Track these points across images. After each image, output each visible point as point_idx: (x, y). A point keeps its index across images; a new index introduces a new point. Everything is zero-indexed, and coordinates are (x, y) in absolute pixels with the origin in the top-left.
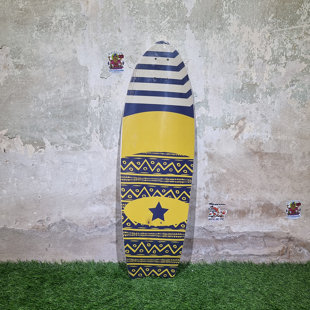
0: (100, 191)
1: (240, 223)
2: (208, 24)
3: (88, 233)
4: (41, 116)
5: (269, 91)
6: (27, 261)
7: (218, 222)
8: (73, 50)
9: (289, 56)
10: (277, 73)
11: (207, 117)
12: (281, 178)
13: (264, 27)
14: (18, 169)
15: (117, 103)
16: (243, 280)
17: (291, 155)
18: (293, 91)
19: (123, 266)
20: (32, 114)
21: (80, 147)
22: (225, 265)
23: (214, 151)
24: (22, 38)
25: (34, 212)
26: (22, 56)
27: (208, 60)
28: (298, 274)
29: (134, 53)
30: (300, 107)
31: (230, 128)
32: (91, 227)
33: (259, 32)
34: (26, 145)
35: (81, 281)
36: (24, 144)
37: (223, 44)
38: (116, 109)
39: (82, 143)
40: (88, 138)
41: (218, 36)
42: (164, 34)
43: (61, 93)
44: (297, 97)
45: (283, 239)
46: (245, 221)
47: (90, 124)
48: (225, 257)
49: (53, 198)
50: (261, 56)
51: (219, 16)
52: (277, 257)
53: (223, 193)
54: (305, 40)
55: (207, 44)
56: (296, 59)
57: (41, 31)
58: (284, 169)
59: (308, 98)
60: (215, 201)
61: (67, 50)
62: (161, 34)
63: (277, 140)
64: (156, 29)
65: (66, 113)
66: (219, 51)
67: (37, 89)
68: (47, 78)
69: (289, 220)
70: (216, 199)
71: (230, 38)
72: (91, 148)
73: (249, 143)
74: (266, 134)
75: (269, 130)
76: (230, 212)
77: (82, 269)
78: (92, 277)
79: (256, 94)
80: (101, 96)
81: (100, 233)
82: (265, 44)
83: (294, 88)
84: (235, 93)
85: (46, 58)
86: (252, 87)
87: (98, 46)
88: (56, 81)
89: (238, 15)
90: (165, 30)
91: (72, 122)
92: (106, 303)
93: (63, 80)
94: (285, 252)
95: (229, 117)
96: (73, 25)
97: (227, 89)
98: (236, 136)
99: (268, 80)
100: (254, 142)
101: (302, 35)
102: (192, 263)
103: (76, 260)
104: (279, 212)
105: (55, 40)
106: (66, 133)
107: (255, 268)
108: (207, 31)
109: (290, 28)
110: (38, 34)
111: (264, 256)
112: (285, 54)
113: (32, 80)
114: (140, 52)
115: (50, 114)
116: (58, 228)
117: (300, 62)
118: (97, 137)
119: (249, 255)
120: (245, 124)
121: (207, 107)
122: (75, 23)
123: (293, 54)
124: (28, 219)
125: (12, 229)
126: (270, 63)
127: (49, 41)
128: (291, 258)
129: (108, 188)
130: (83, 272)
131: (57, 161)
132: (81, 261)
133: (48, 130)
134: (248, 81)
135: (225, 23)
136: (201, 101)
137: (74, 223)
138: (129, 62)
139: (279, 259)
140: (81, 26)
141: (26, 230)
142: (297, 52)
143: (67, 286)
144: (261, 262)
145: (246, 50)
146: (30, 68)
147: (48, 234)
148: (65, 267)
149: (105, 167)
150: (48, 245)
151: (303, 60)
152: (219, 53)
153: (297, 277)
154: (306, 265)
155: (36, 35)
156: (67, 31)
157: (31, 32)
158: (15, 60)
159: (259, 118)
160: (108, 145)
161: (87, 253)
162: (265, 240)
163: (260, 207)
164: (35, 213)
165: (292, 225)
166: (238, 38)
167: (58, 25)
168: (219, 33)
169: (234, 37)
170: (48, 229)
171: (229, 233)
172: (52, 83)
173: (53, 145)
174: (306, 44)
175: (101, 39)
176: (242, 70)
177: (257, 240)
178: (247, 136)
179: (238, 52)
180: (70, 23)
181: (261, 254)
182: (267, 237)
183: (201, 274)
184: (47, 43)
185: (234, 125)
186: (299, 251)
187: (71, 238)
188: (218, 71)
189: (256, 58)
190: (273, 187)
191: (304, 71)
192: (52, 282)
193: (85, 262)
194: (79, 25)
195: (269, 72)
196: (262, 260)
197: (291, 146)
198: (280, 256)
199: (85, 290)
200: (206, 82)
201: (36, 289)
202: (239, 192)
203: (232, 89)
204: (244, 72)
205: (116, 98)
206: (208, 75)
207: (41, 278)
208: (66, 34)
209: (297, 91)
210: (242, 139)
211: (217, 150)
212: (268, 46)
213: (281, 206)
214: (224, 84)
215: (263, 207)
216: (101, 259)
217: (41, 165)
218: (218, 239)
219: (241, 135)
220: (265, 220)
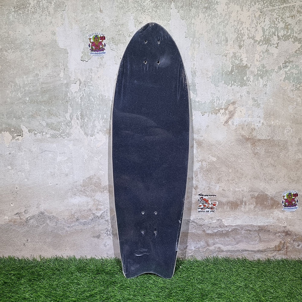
0: (82, 182)
1: (232, 216)
2: (194, 3)
3: (68, 227)
4: (19, 101)
5: (261, 73)
6: (3, 257)
7: (209, 214)
8: (52, 32)
9: (281, 36)
10: (268, 54)
11: (195, 101)
12: (275, 166)
13: (253, 6)
15: (99, 87)
16: (235, 276)
17: (286, 142)
18: (286, 73)
19: (106, 262)
20: (8, 100)
21: (60, 135)
22: (216, 261)
23: (202, 138)
25: (11, 204)
27: (194, 41)
28: (295, 270)
29: (116, 34)
30: (294, 90)
31: (220, 113)
32: (72, 220)
33: (249, 11)
34: (2, 133)
35: (60, 277)
37: (210, 24)
38: (98, 94)
40: (68, 124)
41: (205, 16)
42: (148, 14)
43: (40, 77)
44: (291, 79)
45: (279, 233)
46: (237, 213)
47: (70, 110)
48: (217, 253)
49: (31, 189)
50: (251, 36)
52: (274, 252)
53: (213, 184)
54: (298, 18)
55: (194, 24)
56: (289, 39)
57: (18, 13)
58: (278, 157)
60: (204, 192)
61: (46, 32)
62: (145, 14)
63: (270, 126)
64: (140, 8)
65: (45, 99)
66: (207, 32)
67: (14, 73)
68: (25, 61)
69: (285, 213)
70: (206, 190)
71: (218, 18)
72: (72, 135)
73: (241, 130)
74: (258, 119)
75: (262, 115)
76: (221, 203)
78: (72, 273)
79: (247, 77)
80: (81, 80)
81: (81, 227)
82: (256, 24)
83: (287, 70)
84: (224, 75)
85: (23, 41)
86: (242, 69)
87: (78, 27)
88: (34, 64)
90: (149, 10)
93: (41, 63)
94: (282, 248)
95: (219, 102)
96: (52, 6)
97: (216, 71)
98: (227, 122)
99: (260, 61)
100: (246, 128)
101: (294, 13)
102: (181, 260)
103: (56, 256)
104: (274, 204)
105: (33, 21)
106: (45, 120)
107: (249, 265)
108: (193, 10)
109: (281, 6)
110: (16, 15)
111: (259, 251)
112: (276, 34)
113: (9, 64)
114: (122, 34)
115: (28, 99)
116: (36, 221)
117: (294, 42)
118: (78, 123)
119: (243, 251)
120: (235, 108)
121: (194, 91)
122: (53, 3)
123: (285, 33)
124: (5, 212)
126: (261, 43)
127: (26, 23)
128: (288, 254)
129: (90, 178)
130: (62, 269)
131: (36, 149)
132: (62, 257)
133: (26, 117)
134: (237, 63)
135: (212, 1)
137: (53, 216)
138: (111, 44)
139: (275, 255)
140: (60, 7)
141: (3, 223)
142: (290, 31)
143: (45, 282)
144: (256, 259)
145: (235, 30)
146: (6, 51)
147: (26, 227)
148: (43, 263)
149: (86, 155)
150: (26, 240)
151: (296, 39)
152: (206, 33)
153: (294, 274)
155: (13, 16)
156: (45, 12)
157: (8, 13)
159: (250, 102)
160: (90, 132)
161: (68, 248)
162: (260, 235)
163: (253, 199)
165: (289, 218)
166: (227, 17)
167: (36, 6)
168: (206, 12)
169: (222, 16)
170: (26, 222)
171: (220, 227)
172: (30, 67)
173: (31, 133)
174: (299, 23)
175: (81, 20)
176: (231, 51)
177: (251, 234)
178: (238, 122)
179: (226, 32)
180: (48, 4)
181: (256, 250)
182: (262, 231)
183: (190, 271)
184: (24, 25)
185: (224, 110)
186: (297, 246)
187: (50, 232)
188: (205, 52)
189: (246, 38)
190: (267, 176)
191: (298, 52)
192: (29, 278)
193: (65, 258)
194: (58, 6)
195: (260, 53)
196: (257, 257)
197: (286, 132)
198: (276, 252)
199: (64, 286)
200: (193, 65)
201: (12, 284)
202: (231, 182)
203: (221, 71)
204: (234, 53)
205: (97, 82)
206: (195, 57)
207: (18, 274)
208: (44, 15)
209: (291, 72)
210: (233, 125)
211: (206, 136)
212: (259, 26)
213: (276, 196)
214: (213, 66)
215: (257, 198)
216: (83, 255)
217: (19, 154)
218: (209, 234)
219: (232, 121)
220: (260, 212)
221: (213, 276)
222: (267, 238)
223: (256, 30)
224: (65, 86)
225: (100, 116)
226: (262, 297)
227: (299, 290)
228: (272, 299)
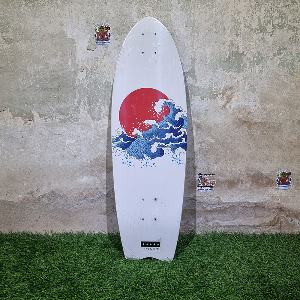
0: (89, 162)
1: (229, 193)
3: (77, 204)
4: (30, 88)
5: (257, 60)
6: (18, 232)
7: (207, 192)
8: (61, 23)
9: (276, 25)
10: (264, 41)
11: (195, 87)
12: (270, 147)
14: (8, 141)
15: (105, 74)
16: (232, 249)
17: (281, 124)
18: (281, 60)
19: (113, 237)
20: (20, 87)
21: (69, 119)
22: (215, 236)
23: (202, 121)
24: (10, 13)
25: (24, 184)
26: (10, 30)
27: (194, 30)
28: (288, 243)
29: (120, 25)
30: (288, 75)
31: (218, 98)
32: (80, 198)
34: (15, 118)
35: (71, 251)
36: (14, 116)
37: (209, 14)
38: (104, 81)
39: (70, 114)
40: (76, 109)
41: (204, 6)
42: (150, 5)
43: (49, 66)
44: (285, 65)
45: (274, 209)
46: (235, 191)
47: (78, 96)
48: (215, 228)
49: (42, 170)
50: (247, 25)
52: (268, 227)
53: (212, 164)
54: (292, 8)
55: (193, 14)
56: (283, 27)
57: (29, 6)
58: (273, 138)
59: (296, 66)
60: (204, 172)
61: (54, 24)
62: (147, 6)
63: (265, 109)
65: (54, 86)
66: (206, 21)
67: (25, 62)
68: (35, 51)
69: (279, 190)
70: (205, 170)
71: (216, 8)
72: (80, 120)
73: (238, 113)
74: (254, 103)
75: (258, 99)
76: (219, 182)
77: (72, 239)
78: (82, 247)
79: (244, 63)
80: (88, 68)
81: (89, 204)
82: (252, 13)
83: (281, 56)
84: (222, 63)
85: (33, 32)
86: (239, 56)
87: (85, 19)
88: (43, 54)
90: (151, 2)
91: (60, 94)
93: (50, 53)
94: (277, 223)
95: (217, 87)
97: (214, 58)
98: (224, 106)
99: (256, 48)
100: (242, 112)
101: (288, 3)
102: (182, 234)
103: (66, 232)
104: (269, 182)
105: (42, 13)
106: (55, 105)
107: (245, 239)
110: (26, 8)
111: (255, 226)
112: (271, 23)
113: (20, 53)
114: (126, 24)
115: (38, 86)
116: (48, 199)
117: (288, 31)
118: (85, 108)
119: (240, 226)
120: (232, 93)
121: (194, 77)
123: (280, 22)
124: (19, 191)
125: (3, 201)
126: (257, 32)
127: (36, 15)
128: (282, 228)
129: (97, 159)
130: (73, 243)
131: (46, 133)
132: (71, 232)
133: (37, 103)
134: (234, 51)
136: (188, 71)
137: (63, 194)
138: (115, 34)
139: (270, 230)
141: (17, 201)
142: (284, 20)
143: (57, 255)
144: (252, 233)
145: (232, 19)
146: (18, 42)
147: (38, 205)
148: (55, 238)
149: (93, 138)
150: (38, 217)
151: (290, 28)
152: (205, 23)
153: (287, 247)
154: (298, 235)
155: (24, 9)
156: (54, 4)
157: (19, 6)
158: (4, 34)
159: (247, 87)
160: (96, 117)
161: (77, 224)
162: (256, 211)
163: (250, 177)
164: (25, 185)
165: (283, 195)
166: (224, 7)
168: (204, 2)
169: (220, 6)
170: (38, 200)
171: (219, 204)
172: (40, 56)
173: (42, 118)
174: (293, 12)
175: (87, 11)
176: (229, 40)
177: (247, 211)
178: (235, 106)
179: (224, 21)
181: (251, 225)
182: (257, 208)
183: (190, 244)
184: (34, 17)
185: (221, 95)
186: (290, 221)
187: (61, 210)
188: (204, 41)
189: (243, 27)
190: (263, 157)
191: (292, 39)
192: (43, 251)
193: (75, 233)
195: (256, 40)
196: (253, 231)
197: (280, 115)
198: (271, 227)
199: (75, 258)
200: (193, 52)
201: (28, 257)
202: (228, 162)
203: (219, 59)
204: (231, 41)
205: (103, 70)
206: (195, 45)
207: (32, 248)
208: (53, 8)
209: (285, 59)
210: (230, 109)
211: (205, 120)
212: (255, 15)
213: (271, 175)
214: (211, 54)
215: (252, 177)
216: (91, 230)
217: (31, 137)
218: (207, 210)
219: (229, 105)
220: (256, 190)
221: (212, 249)
222: (262, 214)
223: (252, 19)
224: (73, 74)
225: (106, 101)
226: (257, 268)
227: (291, 262)
228: (266, 269)
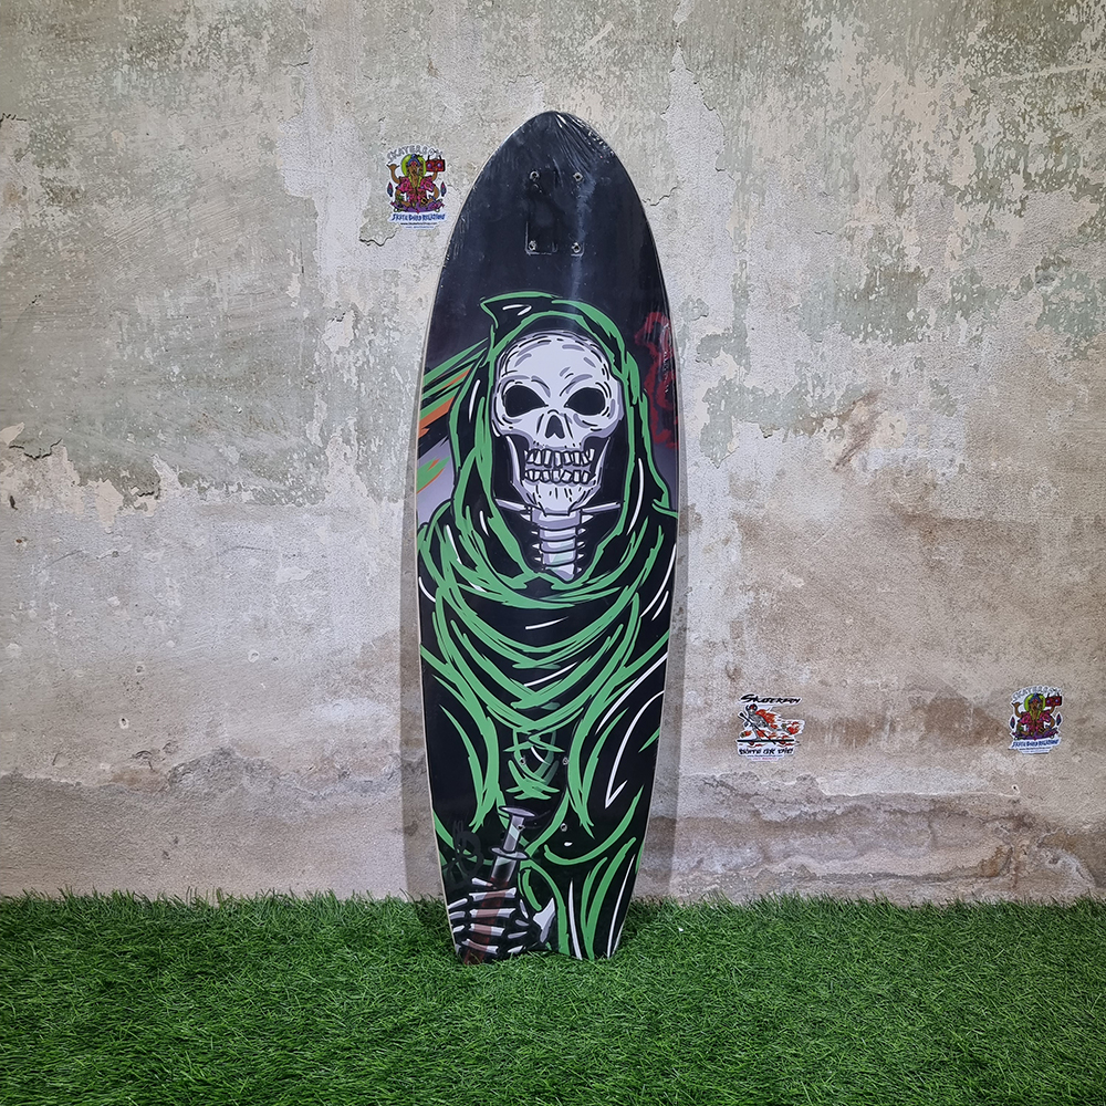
0: (358, 650)
1: (848, 765)
2: (751, 52)
3: (313, 798)
4: (145, 377)
5: (964, 299)
6: (95, 895)
7: (772, 761)
8: (263, 140)
9: (1036, 175)
10: (991, 234)
11: (742, 389)
12: (995, 609)
13: (949, 68)
14: (61, 569)
16: (858, 961)
17: (1035, 529)
18: (1046, 301)
20: (110, 371)
21: (287, 494)
22: (793, 910)
23: (762, 513)
24: (73, 92)
25: (121, 722)
26: (74, 158)
27: (747, 182)
28: (1046, 940)
29: (483, 154)
30: (1070, 357)
31: (822, 430)
32: (324, 776)
33: (933, 86)
34: (90, 483)
35: (290, 965)
36: (85, 477)
37: (803, 128)
38: (418, 358)
39: (292, 476)
40: (315, 458)
41: (787, 97)
42: (593, 85)
43: (218, 295)
45: (996, 819)
46: (866, 759)
47: (321, 410)
48: (795, 883)
49: (188, 673)
50: (936, 172)
51: (790, 23)
52: (976, 882)
53: (792, 662)
54: (1096, 117)
55: (747, 124)
56: (1060, 186)
57: (145, 67)
58: (1006, 577)
59: (1100, 325)
60: (762, 689)
61: (240, 139)
62: (582, 87)
63: (985, 475)
64: (565, 65)
65: (235, 370)
66: (790, 153)
67: (128, 280)
68: (167, 239)
69: (1018, 757)
70: (766, 682)
71: (830, 106)
72: (327, 496)
73: (889, 486)
74: (948, 453)
75: (960, 439)
76: (814, 727)
77: (293, 922)
78: (328, 951)
79: (918, 310)
80: (361, 309)
81: (355, 798)
82: (954, 130)
83: (1050, 289)
84: (842, 304)
85: (161, 167)
86: (901, 284)
87: (354, 126)
88: (197, 250)
89: (858, 23)
90: (596, 73)
91: (258, 401)
92: (382, 1039)
93: (222, 247)
94: (1004, 867)
95: (821, 393)
96: (262, 45)
97: (816, 288)
98: (844, 460)
99: (961, 258)
100: (905, 481)
101: (1083, 98)
102: (680, 904)
103: (271, 893)
104: (985, 729)
105: (194, 99)
106: (237, 442)
107: (898, 922)
108: (748, 77)
109: (1042, 74)
110: (134, 76)
111: (930, 878)
112: (1021, 167)
113: (111, 246)
115: (176, 370)
116: (206, 778)
117: (1076, 198)
118: (348, 456)
119: (878, 876)
120: (874, 415)
121: (741, 353)
122: (266, 37)
123: (1050, 167)
124: (99, 749)
125: (41, 782)
126: (968, 198)
127: (172, 105)
128: (1022, 886)
129: (385, 640)
130: (295, 934)
131: (204, 540)
132: (290, 896)
133: (169, 430)
134: (888, 263)
135: (812, 48)
136: (720, 332)
137: (262, 761)
138: (463, 186)
139: (980, 890)
140: (290, 49)
141: (94, 784)
142: (1065, 158)
143: (240, 981)
144: (918, 901)
145: (885, 149)
146: (102, 201)
147: (172, 799)
148: (230, 915)
149: (373, 564)
150: (171, 840)
151: (1085, 187)
152: (788, 158)
153: (1043, 952)
154: (1073, 910)
155: (127, 80)
156: (239, 66)
157: (107, 68)
158: (50, 172)
159: (925, 396)
160: (387, 487)
161: (310, 867)
162: (935, 826)
163: (919, 711)
164: (123, 727)
165: (1030, 772)
166: (858, 104)
167: (206, 44)
168: (789, 84)
169: (843, 100)
170: (172, 782)
171: (809, 801)
172: (184, 258)
173: (190, 486)
174: (1097, 131)
175: (362, 98)
176: (870, 222)
177: (906, 825)
178: (881, 461)
179: (854, 155)
180: (249, 38)
181: (918, 874)
182: (941, 815)
183: (710, 942)
184: (164, 112)
185: (836, 419)
186: (1050, 862)
187: (252, 816)
188: (782, 224)
189: (921, 180)
190: (968, 640)
191: (1089, 229)
192: (188, 967)
193: (302, 899)
194: (284, 46)
195: (964, 229)
196: (924, 894)
197: (1034, 495)
198: (984, 880)
199: (307, 995)
200: (740, 264)
201: (131, 990)
202: (849, 657)
203: (833, 290)
204: (876, 228)
205: (416, 317)
206: (749, 238)
207: (148, 955)
208: (234, 79)
209: (1063, 299)
210: (864, 470)
211: (773, 507)
212: (964, 137)
213: (994, 705)
214: (805, 272)
215: (930, 710)
216: (360, 888)
217: (146, 556)
218: (770, 822)
219: (860, 456)
220: (938, 753)
222: (956, 837)
223: (956, 153)
224: (305, 328)
